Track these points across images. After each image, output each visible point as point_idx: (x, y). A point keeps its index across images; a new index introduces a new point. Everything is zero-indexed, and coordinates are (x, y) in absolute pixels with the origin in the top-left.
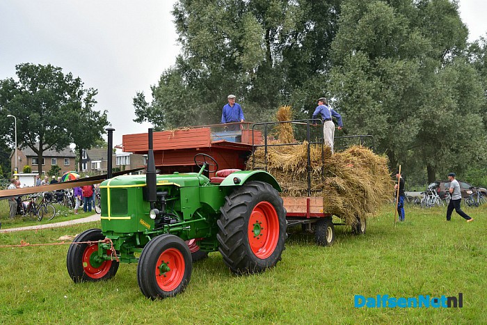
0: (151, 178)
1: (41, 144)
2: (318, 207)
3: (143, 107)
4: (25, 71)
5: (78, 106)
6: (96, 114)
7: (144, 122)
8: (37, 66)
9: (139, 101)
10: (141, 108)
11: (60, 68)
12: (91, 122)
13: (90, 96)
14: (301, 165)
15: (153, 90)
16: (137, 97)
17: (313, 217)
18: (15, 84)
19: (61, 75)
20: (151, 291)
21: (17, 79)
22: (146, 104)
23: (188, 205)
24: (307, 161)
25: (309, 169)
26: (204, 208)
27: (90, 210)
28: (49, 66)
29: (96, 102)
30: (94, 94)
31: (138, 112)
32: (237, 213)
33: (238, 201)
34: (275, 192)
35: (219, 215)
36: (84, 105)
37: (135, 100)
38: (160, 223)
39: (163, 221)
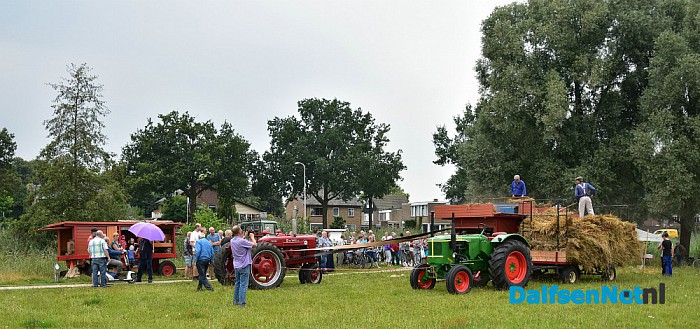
0: (453, 237)
1: (326, 193)
2: (562, 258)
3: (446, 146)
4: (309, 107)
5: (367, 147)
6: (389, 157)
7: (446, 165)
8: (321, 100)
9: (440, 137)
10: (443, 146)
11: (348, 103)
12: (383, 165)
13: (381, 133)
14: (552, 230)
15: (457, 122)
16: (437, 133)
17: (560, 265)
18: (298, 124)
19: (348, 110)
20: (452, 290)
21: (299, 117)
22: (449, 141)
23: (473, 251)
24: (556, 228)
25: (557, 232)
26: (482, 254)
27: (398, 263)
28: (335, 101)
29: (388, 140)
30: (385, 131)
31: (439, 152)
32: (499, 257)
33: (500, 250)
34: (524, 246)
35: (490, 258)
36: (374, 145)
37: (436, 136)
38: (457, 260)
39: (459, 260)
